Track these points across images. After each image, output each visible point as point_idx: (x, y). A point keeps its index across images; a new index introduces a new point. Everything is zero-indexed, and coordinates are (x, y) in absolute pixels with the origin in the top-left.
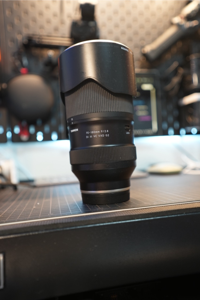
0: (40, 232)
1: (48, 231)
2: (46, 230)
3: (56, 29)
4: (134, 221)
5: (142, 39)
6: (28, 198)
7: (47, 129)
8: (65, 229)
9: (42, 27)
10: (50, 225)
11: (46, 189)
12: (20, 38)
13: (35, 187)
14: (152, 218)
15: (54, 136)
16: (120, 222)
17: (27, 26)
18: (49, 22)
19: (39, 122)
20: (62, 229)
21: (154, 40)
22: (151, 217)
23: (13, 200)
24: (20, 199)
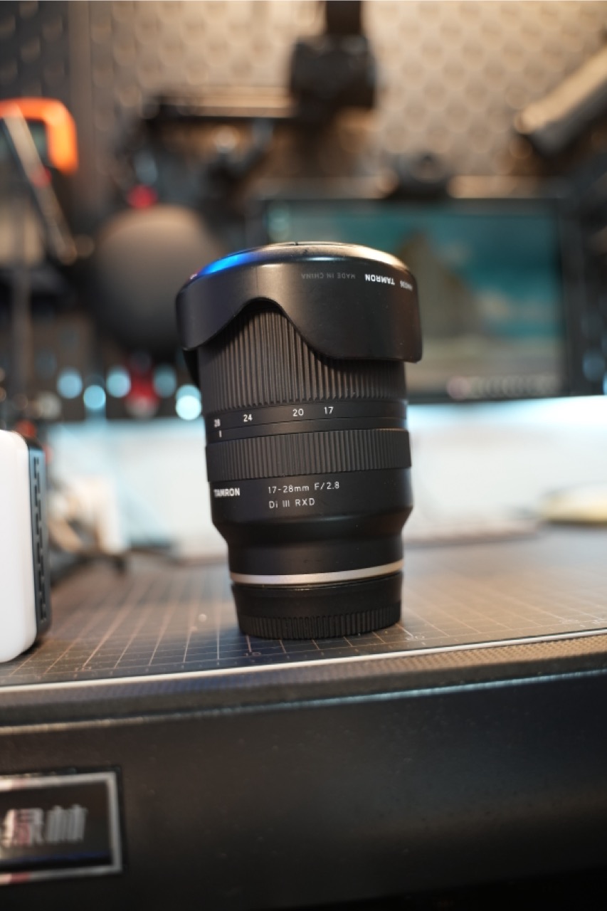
0: (227, 711)
1: (250, 709)
2: (245, 704)
4: (533, 679)
6: (164, 598)
8: (306, 704)
10: (256, 691)
14: (595, 672)
16: (488, 685)
20: (296, 704)
22: (591, 669)
23: (121, 603)
24: (143, 601)
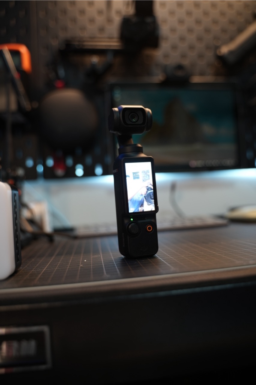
3: (102, 30)
5: (216, 38)
6: (69, 254)
7: (89, 160)
9: (83, 29)
11: (92, 241)
12: (55, 44)
13: (76, 238)
15: (99, 170)
17: (65, 29)
18: (92, 21)
19: (79, 151)
21: (232, 39)
24: (60, 254)
